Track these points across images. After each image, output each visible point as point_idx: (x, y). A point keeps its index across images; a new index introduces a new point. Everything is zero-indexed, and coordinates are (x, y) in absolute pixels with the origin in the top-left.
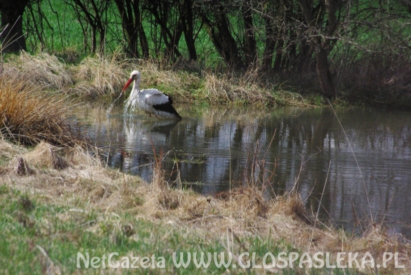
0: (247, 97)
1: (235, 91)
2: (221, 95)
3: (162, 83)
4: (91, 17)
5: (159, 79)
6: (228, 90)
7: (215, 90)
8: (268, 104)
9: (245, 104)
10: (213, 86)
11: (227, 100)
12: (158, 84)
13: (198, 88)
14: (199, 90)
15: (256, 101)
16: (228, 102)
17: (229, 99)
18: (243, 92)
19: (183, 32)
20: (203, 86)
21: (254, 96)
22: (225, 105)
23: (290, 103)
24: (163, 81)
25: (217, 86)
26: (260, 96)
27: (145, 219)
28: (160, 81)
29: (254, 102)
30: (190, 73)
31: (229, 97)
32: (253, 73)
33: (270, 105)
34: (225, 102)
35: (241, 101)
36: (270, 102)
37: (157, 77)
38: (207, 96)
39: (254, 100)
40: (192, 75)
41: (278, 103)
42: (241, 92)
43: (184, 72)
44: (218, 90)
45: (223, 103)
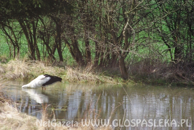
0: (87, 79)
1: (81, 76)
2: (74, 78)
3: (46, 72)
4: (13, 41)
5: (45, 70)
6: (78, 76)
7: (72, 75)
8: (97, 82)
9: (86, 82)
10: (71, 74)
11: (77, 80)
12: (44, 73)
13: (63, 74)
14: (64, 76)
15: (91, 81)
16: (78, 81)
17: (78, 80)
18: (85, 76)
19: (57, 48)
20: (66, 74)
21: (90, 78)
22: (76, 83)
23: (107, 82)
24: (47, 71)
25: (73, 74)
26: (93, 78)
28: (46, 71)
29: (90, 81)
30: (60, 68)
32: (90, 67)
33: (98, 83)
34: (76, 81)
35: (84, 81)
36: (98, 81)
37: (44, 70)
38: (68, 78)
39: (90, 80)
40: (61, 68)
41: (101, 82)
42: (84, 76)
43: (57, 67)
44: (73, 76)
45: (76, 82)
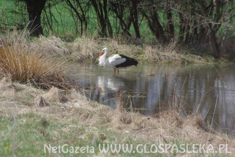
0: (170, 59)
1: (163, 56)
2: (155, 58)
3: (121, 52)
4: (79, 15)
6: (158, 55)
7: (151, 55)
8: (182, 63)
9: (169, 63)
10: (150, 53)
11: (158, 61)
13: (141, 54)
14: (142, 55)
15: (175, 61)
16: (159, 62)
17: (159, 60)
18: (167, 56)
19: (132, 23)
20: (144, 53)
21: (174, 58)
22: (157, 64)
23: (194, 62)
24: (121, 51)
25: (152, 52)
26: (177, 58)
27: (112, 130)
28: (119, 51)
29: (174, 62)
30: (136, 46)
31: (159, 59)
32: (173, 45)
33: (183, 63)
34: (157, 62)
35: (166, 61)
36: (183, 61)
37: (118, 48)
38: (146, 58)
39: (174, 60)
40: (138, 47)
41: (188, 62)
42: (166, 56)
43: (133, 45)
44: (152, 55)
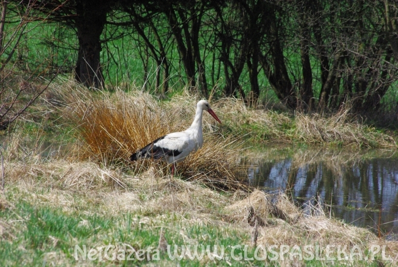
0: (341, 139)
1: (328, 132)
2: (315, 136)
3: (254, 122)
5: (250, 118)
6: (321, 131)
7: (308, 130)
8: (362, 146)
9: (340, 146)
10: (306, 126)
11: (321, 141)
12: (250, 123)
13: (290, 128)
14: (292, 130)
15: (350, 143)
16: (323, 143)
17: (322, 140)
18: (337, 133)
20: (295, 127)
21: (347, 137)
22: (319, 146)
23: (381, 145)
24: (255, 120)
25: (311, 126)
26: (354, 137)
28: (253, 121)
29: (348, 144)
30: (279, 113)
31: (323, 138)
32: (344, 113)
33: (364, 147)
34: (320, 143)
35: (335, 142)
36: (364, 143)
37: (249, 116)
38: (301, 136)
39: (348, 142)
40: (281, 115)
41: (371, 144)
42: (335, 133)
43: (274, 112)
44: (311, 131)
45: (318, 144)
